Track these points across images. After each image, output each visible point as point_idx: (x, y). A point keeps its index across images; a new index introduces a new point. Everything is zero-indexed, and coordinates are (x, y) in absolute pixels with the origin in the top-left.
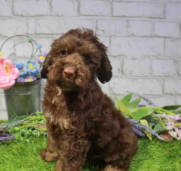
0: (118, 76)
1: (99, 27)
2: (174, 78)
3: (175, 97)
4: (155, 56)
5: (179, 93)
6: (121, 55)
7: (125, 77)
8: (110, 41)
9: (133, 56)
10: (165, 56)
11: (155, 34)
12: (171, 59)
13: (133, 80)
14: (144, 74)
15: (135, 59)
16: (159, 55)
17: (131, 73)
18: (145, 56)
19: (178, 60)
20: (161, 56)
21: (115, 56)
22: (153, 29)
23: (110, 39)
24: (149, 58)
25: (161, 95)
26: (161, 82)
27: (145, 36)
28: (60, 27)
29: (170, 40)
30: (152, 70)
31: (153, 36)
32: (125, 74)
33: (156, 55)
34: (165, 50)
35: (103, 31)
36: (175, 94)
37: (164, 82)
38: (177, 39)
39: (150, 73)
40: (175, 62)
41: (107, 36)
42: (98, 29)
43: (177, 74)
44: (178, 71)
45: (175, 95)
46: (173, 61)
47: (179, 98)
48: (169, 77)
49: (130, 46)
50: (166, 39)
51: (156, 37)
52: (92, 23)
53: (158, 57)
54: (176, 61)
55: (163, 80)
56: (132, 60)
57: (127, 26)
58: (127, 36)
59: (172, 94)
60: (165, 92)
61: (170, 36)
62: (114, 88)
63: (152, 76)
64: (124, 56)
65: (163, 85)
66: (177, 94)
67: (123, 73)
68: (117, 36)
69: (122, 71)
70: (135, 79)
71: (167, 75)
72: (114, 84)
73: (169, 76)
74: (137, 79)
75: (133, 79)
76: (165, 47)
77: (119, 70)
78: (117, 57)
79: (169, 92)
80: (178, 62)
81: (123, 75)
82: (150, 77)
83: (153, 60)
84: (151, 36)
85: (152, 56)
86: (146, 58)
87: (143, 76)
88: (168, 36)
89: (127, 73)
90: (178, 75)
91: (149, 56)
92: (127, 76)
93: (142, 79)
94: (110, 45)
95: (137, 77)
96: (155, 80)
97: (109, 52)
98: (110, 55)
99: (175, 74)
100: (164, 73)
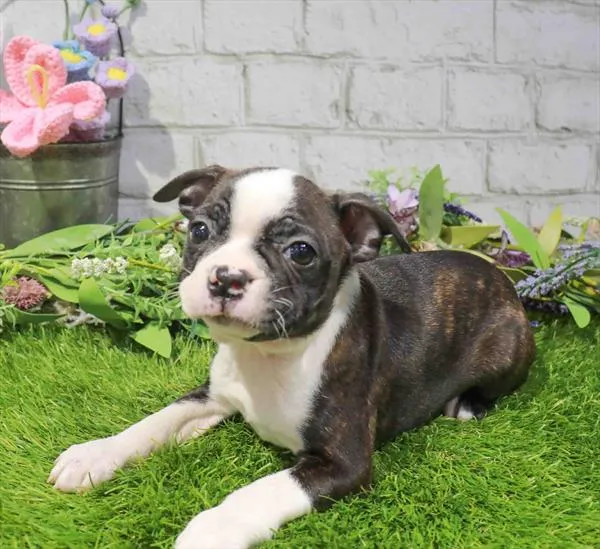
0: (334, 129)
2: (523, 139)
3: (528, 202)
4: (461, 59)
5: (539, 188)
6: (344, 54)
7: (359, 132)
9: (384, 58)
10: (497, 63)
12: (513, 71)
13: (386, 141)
14: (421, 123)
15: (393, 69)
16: (476, 57)
17: (377, 117)
18: (426, 60)
19: (539, 75)
20: (483, 62)
21: (321, 58)
24: (442, 66)
25: (480, 196)
26: (479, 150)
29: (513, 5)
30: (451, 109)
32: (357, 122)
33: (463, 55)
34: (494, 38)
36: (524, 191)
37: (491, 149)
39: (445, 118)
40: (526, 83)
43: (533, 126)
44: (537, 112)
45: (525, 194)
46: (523, 80)
47: (539, 206)
48: (505, 135)
49: (374, 21)
50: (501, 1)
53: (470, 63)
54: (532, 82)
55: (488, 143)
56: (382, 70)
59: (515, 193)
60: (493, 185)
62: (319, 169)
63: (449, 128)
64: (354, 57)
65: (488, 161)
66: (536, 192)
67: (350, 119)
69: (347, 111)
70: (391, 140)
71: (502, 127)
72: (320, 156)
73: (508, 131)
74: (398, 138)
75: (386, 137)
76: (494, 28)
77: (336, 105)
78: (332, 60)
79: (507, 187)
80: (537, 82)
81: (351, 125)
82: (443, 131)
83: (453, 73)
85: (452, 59)
87: (420, 127)
89: (365, 118)
90: (538, 125)
91: (440, 60)
92: (364, 128)
93: (417, 138)
94: (304, 18)
95: (397, 130)
96: (460, 144)
97: (302, 42)
98: (303, 53)
99: (528, 124)
100: (492, 121)
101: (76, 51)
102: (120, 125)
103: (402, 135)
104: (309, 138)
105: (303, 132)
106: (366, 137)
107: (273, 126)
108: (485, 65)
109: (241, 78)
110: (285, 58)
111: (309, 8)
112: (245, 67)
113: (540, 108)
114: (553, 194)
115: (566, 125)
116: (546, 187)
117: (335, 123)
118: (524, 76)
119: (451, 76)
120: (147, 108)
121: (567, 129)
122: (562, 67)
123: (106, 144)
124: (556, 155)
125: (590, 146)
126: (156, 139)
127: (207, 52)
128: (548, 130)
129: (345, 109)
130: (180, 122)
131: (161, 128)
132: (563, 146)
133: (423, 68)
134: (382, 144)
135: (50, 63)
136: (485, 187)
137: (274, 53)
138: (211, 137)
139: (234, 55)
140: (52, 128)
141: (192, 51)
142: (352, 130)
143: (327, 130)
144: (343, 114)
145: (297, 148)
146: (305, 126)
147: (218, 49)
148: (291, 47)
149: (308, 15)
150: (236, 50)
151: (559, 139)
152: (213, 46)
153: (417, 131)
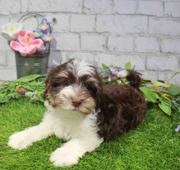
0: (103, 52)
1: (85, 5)
2: (156, 55)
3: (158, 73)
5: (161, 69)
6: (106, 32)
7: (110, 53)
8: (96, 19)
9: (117, 33)
10: (149, 34)
11: (139, 13)
12: (154, 36)
13: (117, 55)
14: (127, 51)
15: (119, 36)
16: (143, 33)
17: (115, 49)
18: (129, 33)
19: (161, 38)
20: (144, 34)
21: (100, 33)
22: (137, 8)
23: (96, 17)
24: (133, 35)
25: (144, 71)
26: (143, 58)
27: (129, 14)
28: (50, 6)
29: (154, 19)
30: (135, 46)
31: (136, 14)
32: (109, 50)
33: (139, 32)
34: (148, 28)
35: (89, 9)
36: (157, 70)
37: (147, 58)
38: (161, 17)
39: (134, 49)
40: (157, 40)
41: (93, 15)
42: (85, 7)
43: (159, 51)
44: (160, 48)
46: (156, 39)
47: (161, 74)
48: (151, 54)
49: (114, 23)
50: (150, 17)
51: (139, 15)
52: (80, 2)
53: (141, 34)
54: (159, 39)
55: (146, 56)
56: (116, 36)
57: (112, 5)
58: (112, 14)
59: (154, 70)
60: (147, 68)
61: (154, 14)
62: (99, 62)
63: (135, 52)
64: (109, 33)
65: (146, 61)
66: (159, 70)
67: (107, 49)
68: (102, 14)
69: (107, 47)
70: (118, 55)
71: (150, 52)
72: (99, 59)
74: (120, 55)
76: (148, 25)
77: (103, 46)
78: (102, 34)
79: (152, 68)
80: (161, 40)
81: (108, 51)
82: (133, 53)
84: (135, 15)
85: (136, 33)
86: (129, 35)
87: (127, 52)
88: (151, 14)
89: (111, 49)
90: (161, 52)
91: (132, 33)
93: (126, 55)
94: (96, 23)
95: (120, 52)
96: (138, 57)
97: (95, 29)
98: (95, 32)
99: (158, 51)
100: (147, 50)
101: (38, 32)
102: (49, 50)
103: (122, 54)
104: (96, 54)
105: (95, 53)
106: (112, 54)
107: (87, 51)
108: (145, 35)
109: (79, 39)
110: (90, 33)
111: (97, 20)
112: (80, 36)
113: (161, 47)
114: (166, 71)
115: (169, 51)
116: (163, 69)
117: (103, 50)
118: (157, 38)
119: (135, 38)
120: (56, 46)
121: (170, 53)
122: (168, 35)
123: (45, 55)
124: (166, 60)
125: (177, 58)
126: (57, 54)
127: (70, 32)
128: (164, 53)
129: (106, 47)
130: (63, 50)
131: (59, 51)
132: (169, 57)
133: (128, 36)
134: (116, 56)
135: (31, 35)
136: (145, 68)
137: (87, 32)
138: (71, 53)
139: (77, 33)
140: (32, 50)
141: (67, 32)
142: (107, 52)
143: (101, 52)
144: (105, 48)
145: (93, 57)
146: (95, 51)
147: (73, 31)
148: (92, 30)
149: (97, 22)
150: (78, 31)
151: (167, 55)
152: (72, 30)
153: (126, 53)
